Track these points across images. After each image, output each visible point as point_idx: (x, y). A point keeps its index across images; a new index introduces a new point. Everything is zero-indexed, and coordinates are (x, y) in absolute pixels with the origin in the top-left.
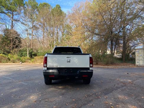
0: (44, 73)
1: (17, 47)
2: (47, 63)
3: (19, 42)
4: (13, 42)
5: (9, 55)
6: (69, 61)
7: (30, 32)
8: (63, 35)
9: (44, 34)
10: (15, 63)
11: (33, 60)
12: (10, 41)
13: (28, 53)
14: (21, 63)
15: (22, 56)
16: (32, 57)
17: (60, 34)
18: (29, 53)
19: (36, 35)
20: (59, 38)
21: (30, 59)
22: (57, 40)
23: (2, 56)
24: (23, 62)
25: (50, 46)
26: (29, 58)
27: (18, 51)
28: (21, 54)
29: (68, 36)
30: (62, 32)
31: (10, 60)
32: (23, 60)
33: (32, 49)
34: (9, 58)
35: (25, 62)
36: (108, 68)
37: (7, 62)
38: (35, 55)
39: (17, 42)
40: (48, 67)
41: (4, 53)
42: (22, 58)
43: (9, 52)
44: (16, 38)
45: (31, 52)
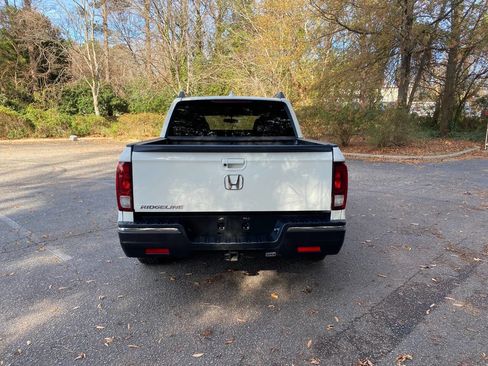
0: (122, 236)
1: (53, 77)
2: (131, 195)
3: (59, 61)
4: (39, 59)
5: (30, 108)
6: (237, 184)
7: (96, 18)
8: (220, 30)
9: (148, 25)
10: (52, 140)
11: (115, 126)
12: (27, 57)
13: (95, 102)
14: (75, 140)
15: (77, 111)
16: (110, 114)
17: (210, 25)
18: (100, 103)
19: (119, 30)
20: (205, 43)
21: (104, 125)
22: (196, 49)
23: (3, 113)
24: (84, 136)
25: (174, 75)
26: (102, 119)
27: (60, 95)
28: (74, 105)
29: (237, 34)
30: (217, 15)
31: (33, 126)
32: (82, 127)
33: (108, 87)
34: (28, 121)
35: (89, 134)
36: (385, 162)
37: (28, 136)
38: (124, 108)
39: (51, 60)
40: (138, 209)
41: (9, 104)
42: (76, 119)
43: (28, 100)
44: (46, 44)
45: (105, 96)
